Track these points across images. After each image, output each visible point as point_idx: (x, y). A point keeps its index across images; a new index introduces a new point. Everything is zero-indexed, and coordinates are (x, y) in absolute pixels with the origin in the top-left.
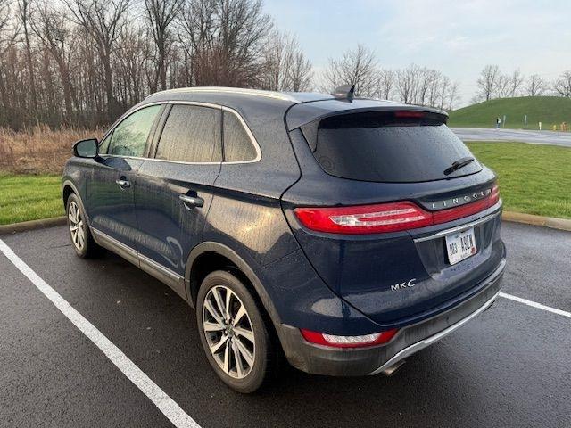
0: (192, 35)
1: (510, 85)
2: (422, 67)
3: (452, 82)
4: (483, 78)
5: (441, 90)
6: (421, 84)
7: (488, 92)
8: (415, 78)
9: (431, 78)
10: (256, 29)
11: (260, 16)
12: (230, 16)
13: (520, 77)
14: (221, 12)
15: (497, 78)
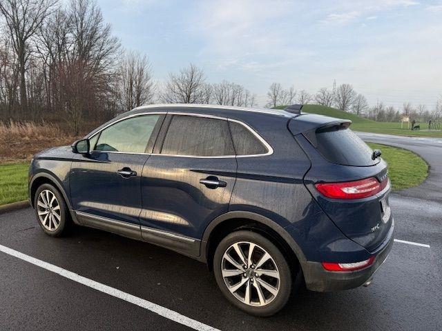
0: (50, 49)
1: (288, 97)
2: (231, 83)
3: (251, 94)
4: (271, 92)
5: (244, 99)
6: (231, 95)
7: (275, 101)
8: (227, 90)
9: (238, 90)
10: (106, 47)
11: (109, 38)
12: (84, 36)
13: (294, 92)
14: (75, 32)
15: (280, 92)
